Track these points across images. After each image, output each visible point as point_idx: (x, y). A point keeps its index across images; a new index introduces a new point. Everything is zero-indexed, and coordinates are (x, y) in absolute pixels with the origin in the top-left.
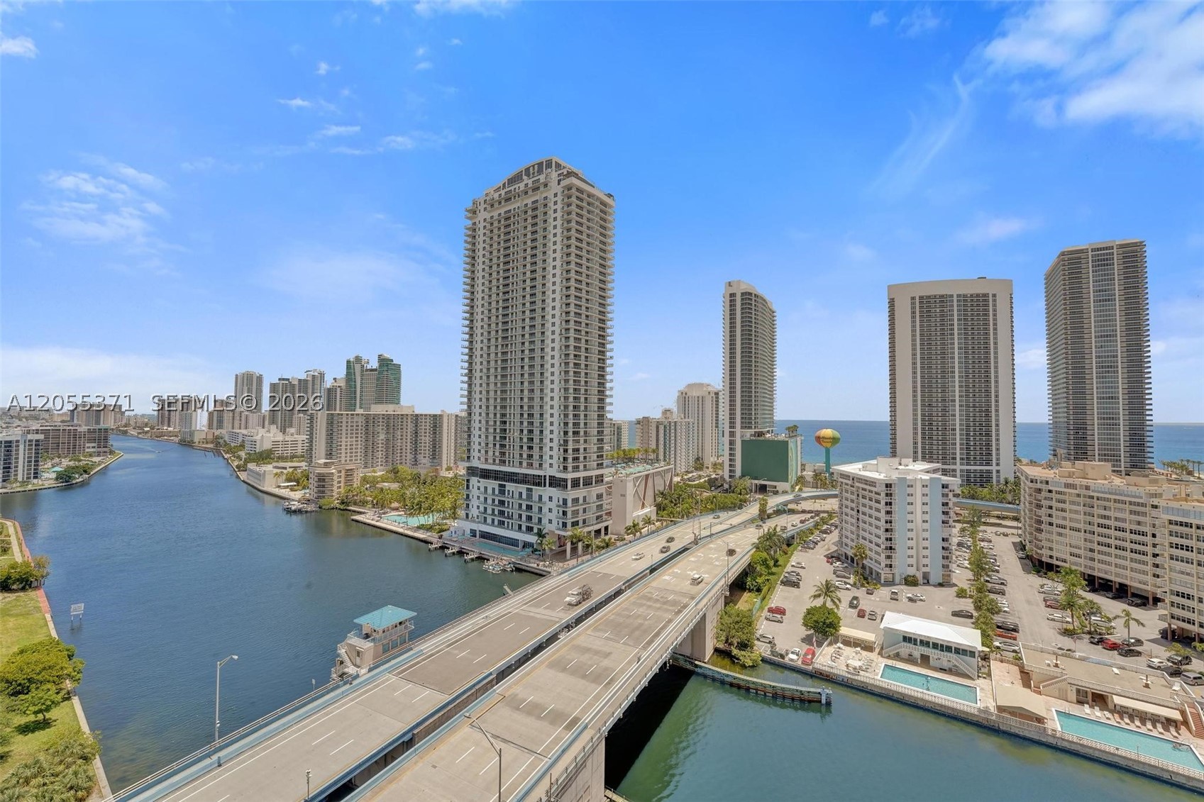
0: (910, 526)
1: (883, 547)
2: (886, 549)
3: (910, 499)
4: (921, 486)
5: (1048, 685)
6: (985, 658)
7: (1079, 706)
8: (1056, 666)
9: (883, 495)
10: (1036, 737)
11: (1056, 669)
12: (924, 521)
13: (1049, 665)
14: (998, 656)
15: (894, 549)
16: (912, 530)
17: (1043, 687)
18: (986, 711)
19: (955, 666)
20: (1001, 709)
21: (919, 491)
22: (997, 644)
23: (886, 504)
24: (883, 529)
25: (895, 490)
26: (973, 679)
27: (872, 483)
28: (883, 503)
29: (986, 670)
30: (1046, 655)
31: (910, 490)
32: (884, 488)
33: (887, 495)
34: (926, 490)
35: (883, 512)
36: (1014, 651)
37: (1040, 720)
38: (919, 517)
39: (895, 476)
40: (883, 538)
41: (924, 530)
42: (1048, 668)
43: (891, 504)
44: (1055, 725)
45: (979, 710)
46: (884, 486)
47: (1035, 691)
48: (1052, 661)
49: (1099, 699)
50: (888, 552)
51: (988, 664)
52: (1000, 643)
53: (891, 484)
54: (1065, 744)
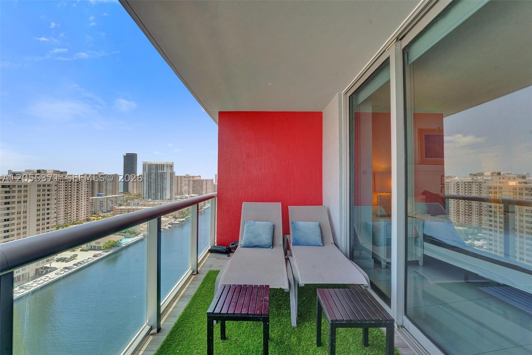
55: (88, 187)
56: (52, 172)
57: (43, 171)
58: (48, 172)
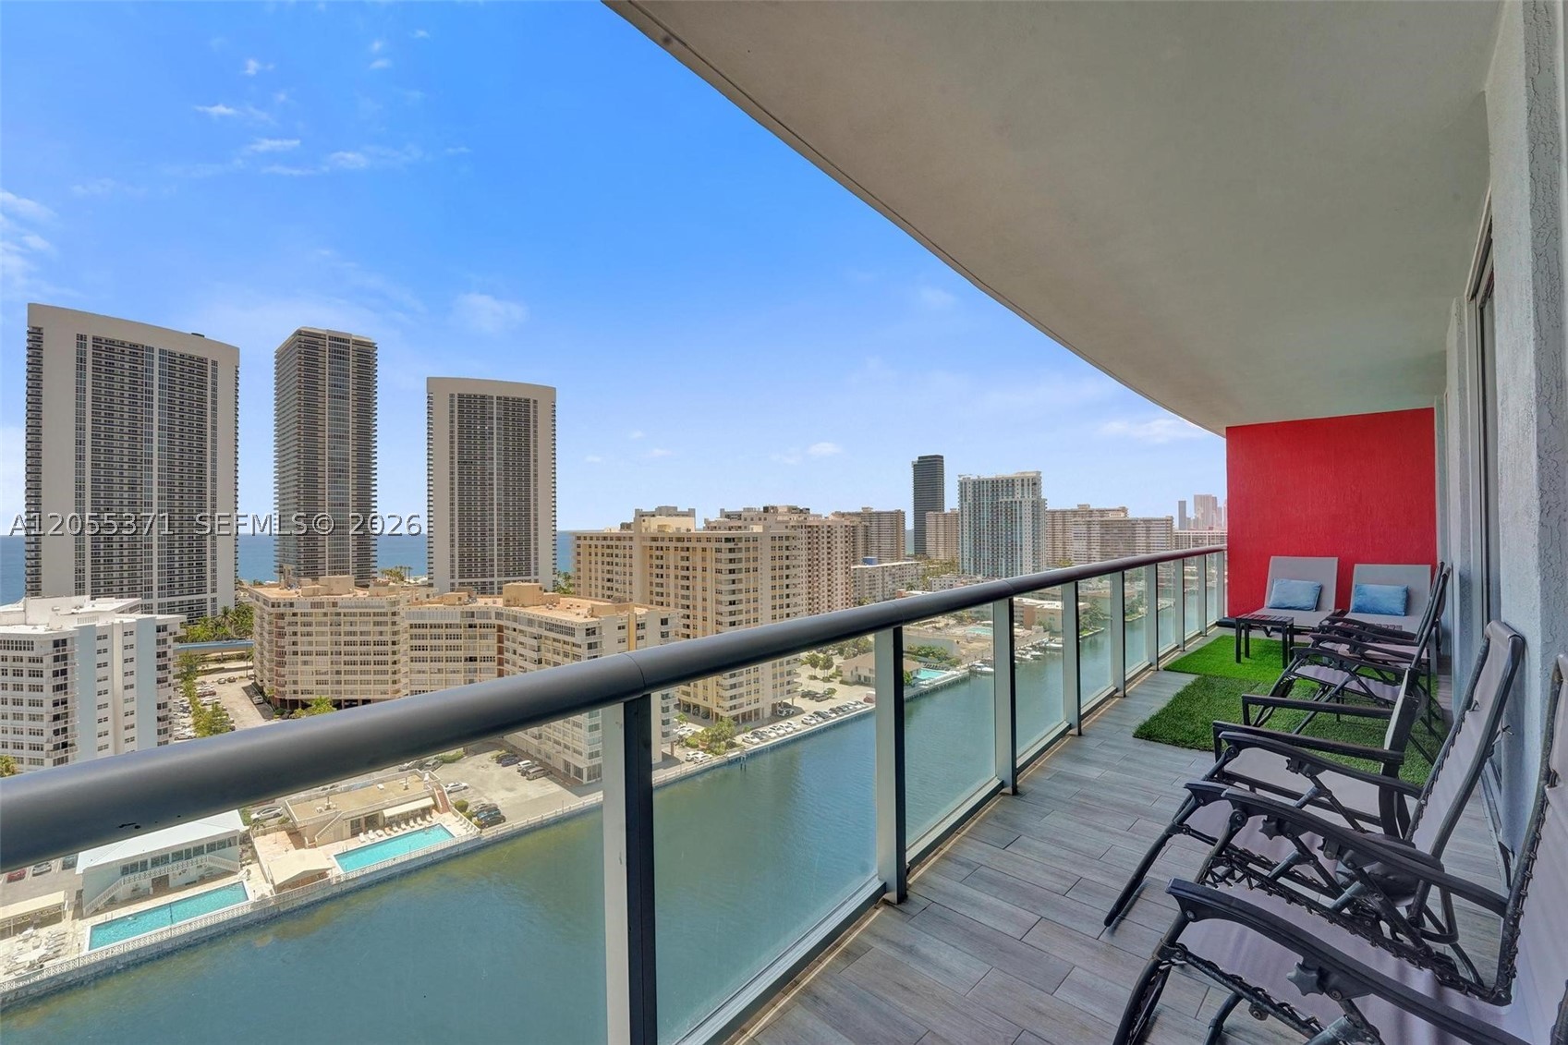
0: (102, 700)
1: (48, 747)
2: (56, 748)
3: (101, 658)
4: (121, 635)
5: (322, 834)
6: (245, 839)
7: (356, 839)
8: (328, 808)
9: (48, 660)
10: (319, 896)
11: (328, 812)
12: (126, 688)
13: (321, 811)
14: (261, 829)
15: (71, 745)
16: (106, 705)
17: (318, 838)
18: (263, 900)
19: (210, 868)
20: (279, 888)
21: (118, 642)
22: (254, 816)
23: (56, 674)
24: (47, 718)
25: (75, 650)
26: (235, 873)
27: (24, 644)
28: (48, 673)
29: (249, 854)
30: (316, 802)
31: (101, 645)
32: (50, 648)
33: (56, 659)
34: (131, 640)
35: (48, 689)
36: (278, 815)
37: (322, 874)
38: (118, 680)
39: (69, 626)
40: (48, 733)
41: (126, 701)
42: (321, 815)
43: (64, 672)
44: (337, 872)
45: (254, 905)
46: (52, 644)
47: (310, 847)
48: (322, 805)
49: (371, 822)
50: (60, 753)
51: (250, 845)
52: (258, 814)
53: (64, 642)
54: (351, 885)
55: (846, 542)
56: (786, 510)
57: (773, 508)
58: (780, 510)
